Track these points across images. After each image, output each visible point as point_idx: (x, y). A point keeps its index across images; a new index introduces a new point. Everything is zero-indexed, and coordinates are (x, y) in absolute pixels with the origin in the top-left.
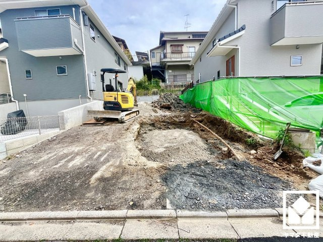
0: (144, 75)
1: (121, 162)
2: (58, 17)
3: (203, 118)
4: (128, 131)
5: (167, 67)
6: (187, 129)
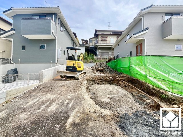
0: (85, 51)
2: (45, 19)
3: (125, 78)
4: (82, 85)
5: (98, 48)
6: (115, 85)
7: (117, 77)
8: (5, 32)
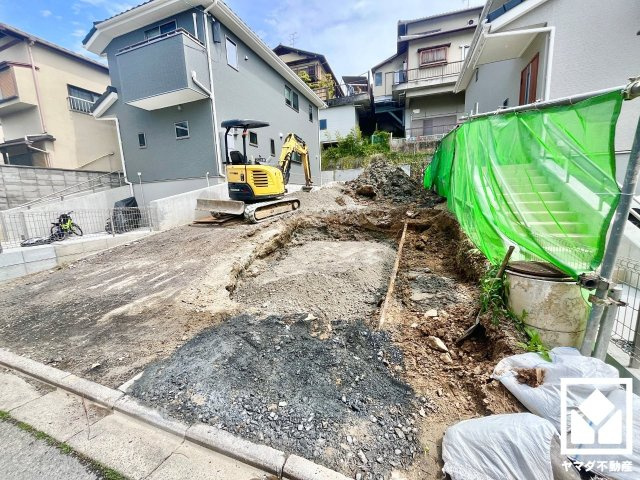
1: (178, 294)
2: (168, 36)
5: (407, 102)
7: (409, 214)
8: (102, 98)
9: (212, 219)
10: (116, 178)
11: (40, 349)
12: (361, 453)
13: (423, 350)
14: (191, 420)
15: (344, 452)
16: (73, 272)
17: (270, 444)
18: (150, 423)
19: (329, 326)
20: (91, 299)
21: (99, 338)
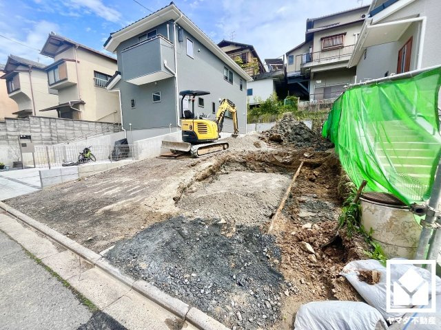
2: (151, 40)
7: (306, 155)
9: (170, 154)
10: (117, 127)
11: (62, 226)
12: (239, 313)
13: (296, 251)
14: (136, 278)
15: (228, 311)
16: (86, 183)
17: (181, 299)
18: (113, 276)
19: (234, 229)
20: (94, 199)
21: (95, 223)
